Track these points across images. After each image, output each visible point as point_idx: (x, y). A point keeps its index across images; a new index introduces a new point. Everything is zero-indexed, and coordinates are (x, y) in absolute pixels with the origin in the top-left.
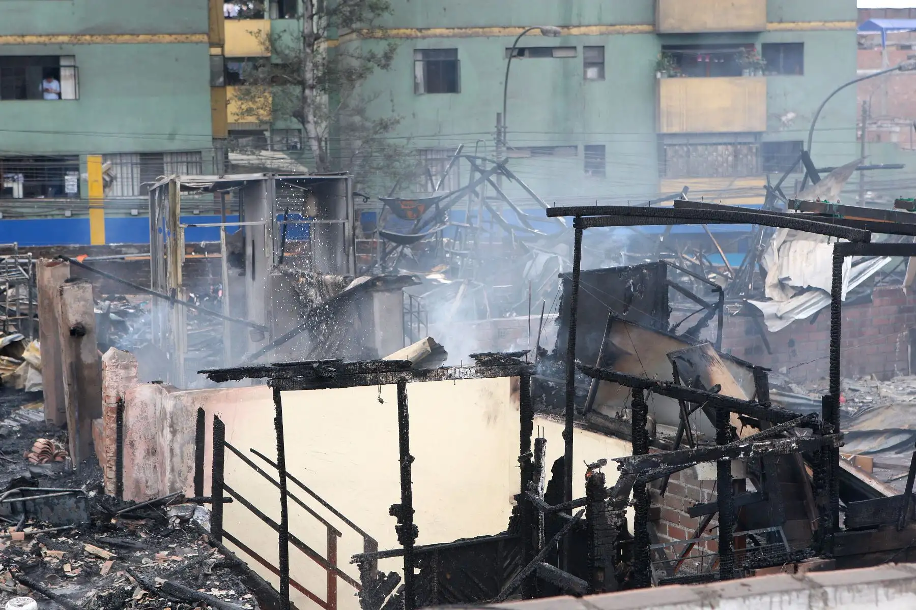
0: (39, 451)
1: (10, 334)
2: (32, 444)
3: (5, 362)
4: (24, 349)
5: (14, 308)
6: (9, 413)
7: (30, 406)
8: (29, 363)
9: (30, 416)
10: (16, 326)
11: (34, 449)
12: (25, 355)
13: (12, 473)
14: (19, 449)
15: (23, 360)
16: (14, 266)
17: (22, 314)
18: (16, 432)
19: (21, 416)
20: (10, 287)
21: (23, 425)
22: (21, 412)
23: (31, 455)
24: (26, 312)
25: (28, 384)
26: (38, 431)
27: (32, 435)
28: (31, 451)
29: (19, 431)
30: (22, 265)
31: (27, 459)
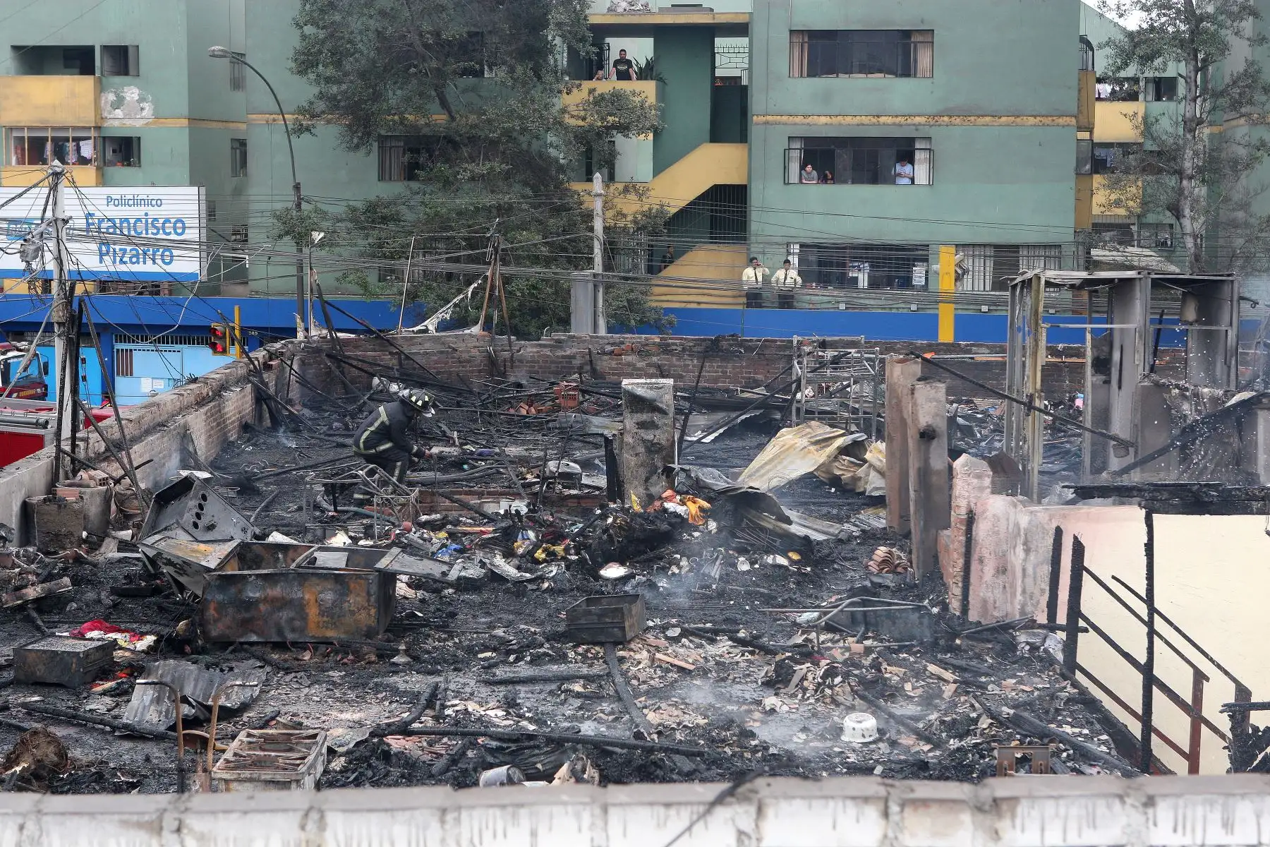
0: (880, 560)
1: (852, 433)
2: (873, 552)
3: (846, 463)
4: (866, 450)
5: (857, 406)
6: (849, 517)
7: (870, 511)
8: (871, 465)
9: (871, 521)
10: (857, 425)
11: (875, 557)
12: (868, 456)
13: (852, 581)
14: (859, 556)
15: (865, 461)
16: (859, 361)
17: (865, 413)
18: (856, 538)
19: (862, 521)
20: (855, 383)
21: (863, 531)
22: (861, 517)
23: (871, 563)
24: (868, 410)
25: (869, 488)
26: (879, 539)
27: (872, 541)
28: (871, 559)
29: (858, 537)
30: (868, 360)
31: (867, 567)
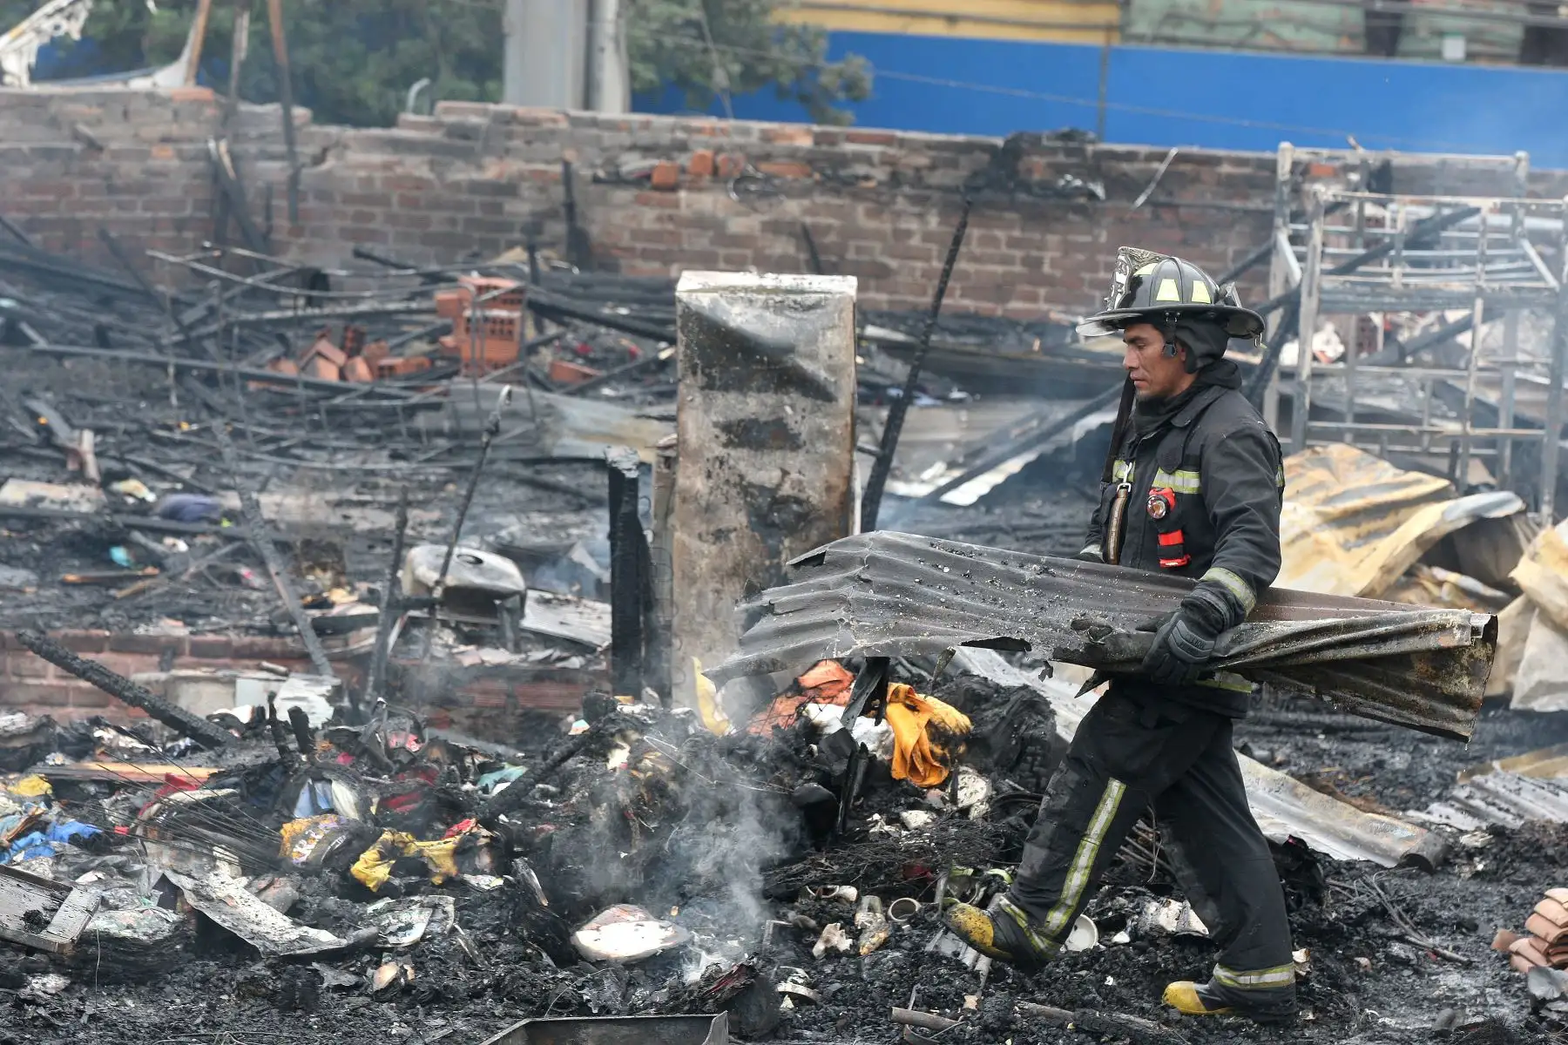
0: (1554, 933)
1: (1471, 490)
2: (1528, 906)
3: (1445, 592)
4: (1518, 552)
5: (1492, 397)
6: (1447, 782)
7: (1525, 764)
8: (1531, 606)
9: (1527, 800)
10: (1491, 464)
11: (1533, 923)
12: (1524, 573)
13: (1448, 1000)
14: (1480, 917)
15: (1513, 590)
16: (1507, 241)
17: (1520, 422)
18: (1470, 854)
19: (1492, 797)
20: (1489, 315)
21: (1497, 832)
22: (1491, 783)
23: (1522, 944)
24: (1530, 413)
25: (1522, 682)
26: (1552, 861)
27: (1528, 870)
28: (1521, 930)
29: (1481, 851)
30: (1538, 237)
31: (1507, 956)
